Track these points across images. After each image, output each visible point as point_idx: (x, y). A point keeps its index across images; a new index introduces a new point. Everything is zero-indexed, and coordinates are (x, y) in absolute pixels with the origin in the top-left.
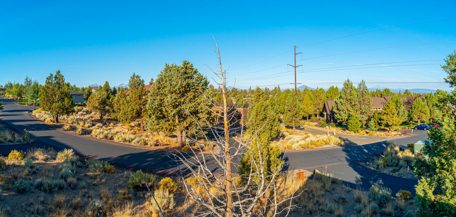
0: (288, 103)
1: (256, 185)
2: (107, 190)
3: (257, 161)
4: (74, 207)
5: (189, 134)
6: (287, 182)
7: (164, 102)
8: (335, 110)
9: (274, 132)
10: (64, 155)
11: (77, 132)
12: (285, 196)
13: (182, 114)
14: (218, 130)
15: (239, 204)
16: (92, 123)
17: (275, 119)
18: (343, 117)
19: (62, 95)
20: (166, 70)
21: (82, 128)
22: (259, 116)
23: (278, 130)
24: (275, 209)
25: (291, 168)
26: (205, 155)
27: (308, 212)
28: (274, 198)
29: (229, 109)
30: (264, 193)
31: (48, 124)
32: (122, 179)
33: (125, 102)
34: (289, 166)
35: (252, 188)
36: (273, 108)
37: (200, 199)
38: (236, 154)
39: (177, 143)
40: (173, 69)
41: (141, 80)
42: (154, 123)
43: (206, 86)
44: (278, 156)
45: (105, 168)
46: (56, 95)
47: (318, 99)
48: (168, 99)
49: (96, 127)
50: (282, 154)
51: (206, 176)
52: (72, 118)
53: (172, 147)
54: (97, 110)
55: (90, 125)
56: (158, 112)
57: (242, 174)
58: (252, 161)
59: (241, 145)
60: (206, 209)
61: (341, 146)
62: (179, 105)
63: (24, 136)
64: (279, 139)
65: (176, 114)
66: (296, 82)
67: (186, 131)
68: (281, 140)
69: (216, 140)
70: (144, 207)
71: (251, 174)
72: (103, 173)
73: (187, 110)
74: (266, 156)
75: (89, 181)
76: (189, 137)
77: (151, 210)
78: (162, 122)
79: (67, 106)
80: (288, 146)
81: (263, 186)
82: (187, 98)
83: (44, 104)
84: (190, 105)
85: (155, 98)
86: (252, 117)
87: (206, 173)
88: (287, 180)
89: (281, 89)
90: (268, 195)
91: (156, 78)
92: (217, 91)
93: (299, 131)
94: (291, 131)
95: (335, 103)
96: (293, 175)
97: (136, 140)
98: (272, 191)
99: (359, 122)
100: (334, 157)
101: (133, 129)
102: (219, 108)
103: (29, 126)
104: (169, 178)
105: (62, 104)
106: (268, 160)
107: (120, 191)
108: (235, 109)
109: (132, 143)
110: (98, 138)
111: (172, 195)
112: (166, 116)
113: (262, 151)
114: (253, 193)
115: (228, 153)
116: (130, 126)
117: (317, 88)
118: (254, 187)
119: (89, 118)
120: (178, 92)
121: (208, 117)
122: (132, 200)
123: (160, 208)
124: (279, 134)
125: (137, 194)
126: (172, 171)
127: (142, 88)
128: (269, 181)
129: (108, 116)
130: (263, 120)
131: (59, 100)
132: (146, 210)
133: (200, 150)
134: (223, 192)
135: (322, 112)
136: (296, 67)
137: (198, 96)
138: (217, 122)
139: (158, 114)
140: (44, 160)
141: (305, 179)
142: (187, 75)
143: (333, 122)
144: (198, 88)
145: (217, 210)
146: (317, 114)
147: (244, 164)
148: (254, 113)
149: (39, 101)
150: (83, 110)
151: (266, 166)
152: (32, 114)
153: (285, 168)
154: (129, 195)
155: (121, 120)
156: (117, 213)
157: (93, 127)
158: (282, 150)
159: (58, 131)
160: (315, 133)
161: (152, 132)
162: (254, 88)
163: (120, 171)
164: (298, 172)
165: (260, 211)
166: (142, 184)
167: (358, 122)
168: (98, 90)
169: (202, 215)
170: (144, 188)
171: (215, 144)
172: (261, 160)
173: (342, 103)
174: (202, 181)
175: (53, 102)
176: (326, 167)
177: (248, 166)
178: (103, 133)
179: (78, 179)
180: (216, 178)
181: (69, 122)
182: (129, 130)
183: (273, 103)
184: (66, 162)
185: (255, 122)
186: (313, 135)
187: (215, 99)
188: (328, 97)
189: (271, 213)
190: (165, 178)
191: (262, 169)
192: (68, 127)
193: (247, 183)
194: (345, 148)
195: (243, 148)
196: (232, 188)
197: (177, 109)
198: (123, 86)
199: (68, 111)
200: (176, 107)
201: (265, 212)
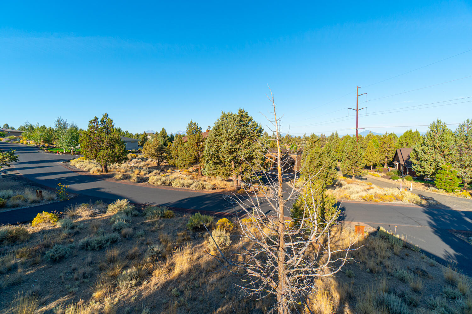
0: (347, 150)
1: (308, 230)
2: (166, 234)
3: (311, 207)
4: (130, 258)
5: (244, 178)
6: (342, 233)
7: (221, 148)
8: (413, 160)
9: (329, 179)
10: (116, 207)
11: (132, 181)
12: (340, 246)
13: (238, 160)
14: (271, 175)
15: (291, 246)
16: (148, 170)
17: (331, 167)
18: (426, 169)
19: (111, 141)
20: (222, 118)
21: (137, 176)
22: (313, 163)
23: (334, 178)
24: (328, 257)
25: (349, 219)
26: (259, 198)
27: (368, 270)
28: (327, 246)
29: (282, 156)
30: (317, 239)
31: (94, 174)
32: (181, 222)
33: (183, 148)
34: (346, 216)
35: (304, 232)
36: (329, 155)
37: (254, 238)
38: (289, 198)
39: (233, 186)
40: (229, 117)
41: (199, 127)
42: (211, 169)
43: (261, 133)
44: (333, 204)
45: (164, 214)
46: (104, 141)
47: (386, 146)
48: (225, 146)
49: (153, 173)
50: (339, 203)
51: (260, 218)
52: (125, 166)
53: (229, 190)
54: (154, 157)
55: (146, 172)
56: (215, 158)
57: (294, 217)
58: (305, 206)
59: (295, 191)
60: (260, 247)
61: (421, 205)
62: (235, 151)
63: (59, 192)
64: (335, 187)
65: (232, 160)
66: (357, 127)
67: (241, 175)
68: (337, 189)
69: (270, 185)
70: (203, 246)
71: (304, 219)
72: (162, 219)
73: (243, 156)
74: (320, 203)
75: (147, 229)
76: (244, 181)
77: (209, 248)
78: (219, 167)
79: (118, 153)
80: (345, 195)
81: (316, 231)
82: (242, 145)
83: (88, 152)
84: (245, 151)
85: (212, 145)
86: (306, 164)
87: (260, 214)
88: (344, 230)
89: (339, 135)
90: (321, 241)
91: (213, 126)
92: (271, 138)
93: (360, 181)
94: (349, 181)
95: (413, 151)
96: (350, 227)
97: (194, 184)
98: (326, 238)
99: (457, 179)
100: (408, 217)
101: (191, 174)
102: (273, 155)
103: (66, 179)
104: (226, 218)
105: (112, 151)
106: (322, 207)
107: (179, 234)
108: (289, 156)
109: (191, 188)
110: (155, 185)
111: (228, 234)
112: (223, 162)
113: (316, 198)
114: (305, 237)
115: (281, 197)
116: (189, 171)
117: (386, 134)
118: (307, 232)
119: (145, 165)
120: (234, 139)
121: (262, 163)
122: (191, 241)
123: (217, 246)
124: (335, 183)
125: (195, 235)
126: (228, 212)
127: (200, 135)
128: (323, 228)
129: (166, 162)
130: (318, 167)
131: (107, 147)
132: (205, 248)
133: (255, 193)
134: (276, 233)
135: (392, 162)
136: (358, 110)
137: (253, 143)
138: (271, 167)
139: (215, 159)
140: (91, 216)
141: (366, 234)
142: (242, 123)
143: (409, 174)
144: (253, 135)
145: (270, 248)
146: (385, 164)
147: (296, 209)
148: (308, 159)
149: (79, 148)
150: (138, 157)
151: (320, 213)
152: (69, 165)
153: (341, 218)
154: (188, 237)
155: (179, 166)
156: (177, 254)
157: (150, 174)
158: (338, 199)
159: (108, 181)
160: (381, 185)
161: (210, 176)
162: (309, 135)
163: (179, 215)
164: (357, 225)
165: (313, 256)
166: (201, 225)
167: (454, 178)
168: (154, 137)
169: (256, 252)
170: (202, 229)
171: (268, 188)
172: (314, 206)
173: (425, 151)
174: (256, 222)
175: (100, 150)
176: (396, 227)
177: (300, 211)
178: (160, 180)
179: (135, 229)
180: (269, 219)
181: (122, 171)
182: (187, 176)
183: (329, 149)
184: (120, 213)
185: (309, 168)
186: (379, 187)
187: (269, 145)
188: (402, 144)
189: (323, 259)
190: (222, 218)
191: (315, 216)
192: (120, 176)
193: (299, 227)
194: (428, 209)
195: (296, 193)
196: (284, 229)
197: (233, 155)
198: (181, 132)
199: (120, 159)
200: (232, 153)
201: (317, 257)
